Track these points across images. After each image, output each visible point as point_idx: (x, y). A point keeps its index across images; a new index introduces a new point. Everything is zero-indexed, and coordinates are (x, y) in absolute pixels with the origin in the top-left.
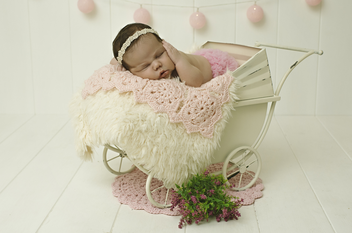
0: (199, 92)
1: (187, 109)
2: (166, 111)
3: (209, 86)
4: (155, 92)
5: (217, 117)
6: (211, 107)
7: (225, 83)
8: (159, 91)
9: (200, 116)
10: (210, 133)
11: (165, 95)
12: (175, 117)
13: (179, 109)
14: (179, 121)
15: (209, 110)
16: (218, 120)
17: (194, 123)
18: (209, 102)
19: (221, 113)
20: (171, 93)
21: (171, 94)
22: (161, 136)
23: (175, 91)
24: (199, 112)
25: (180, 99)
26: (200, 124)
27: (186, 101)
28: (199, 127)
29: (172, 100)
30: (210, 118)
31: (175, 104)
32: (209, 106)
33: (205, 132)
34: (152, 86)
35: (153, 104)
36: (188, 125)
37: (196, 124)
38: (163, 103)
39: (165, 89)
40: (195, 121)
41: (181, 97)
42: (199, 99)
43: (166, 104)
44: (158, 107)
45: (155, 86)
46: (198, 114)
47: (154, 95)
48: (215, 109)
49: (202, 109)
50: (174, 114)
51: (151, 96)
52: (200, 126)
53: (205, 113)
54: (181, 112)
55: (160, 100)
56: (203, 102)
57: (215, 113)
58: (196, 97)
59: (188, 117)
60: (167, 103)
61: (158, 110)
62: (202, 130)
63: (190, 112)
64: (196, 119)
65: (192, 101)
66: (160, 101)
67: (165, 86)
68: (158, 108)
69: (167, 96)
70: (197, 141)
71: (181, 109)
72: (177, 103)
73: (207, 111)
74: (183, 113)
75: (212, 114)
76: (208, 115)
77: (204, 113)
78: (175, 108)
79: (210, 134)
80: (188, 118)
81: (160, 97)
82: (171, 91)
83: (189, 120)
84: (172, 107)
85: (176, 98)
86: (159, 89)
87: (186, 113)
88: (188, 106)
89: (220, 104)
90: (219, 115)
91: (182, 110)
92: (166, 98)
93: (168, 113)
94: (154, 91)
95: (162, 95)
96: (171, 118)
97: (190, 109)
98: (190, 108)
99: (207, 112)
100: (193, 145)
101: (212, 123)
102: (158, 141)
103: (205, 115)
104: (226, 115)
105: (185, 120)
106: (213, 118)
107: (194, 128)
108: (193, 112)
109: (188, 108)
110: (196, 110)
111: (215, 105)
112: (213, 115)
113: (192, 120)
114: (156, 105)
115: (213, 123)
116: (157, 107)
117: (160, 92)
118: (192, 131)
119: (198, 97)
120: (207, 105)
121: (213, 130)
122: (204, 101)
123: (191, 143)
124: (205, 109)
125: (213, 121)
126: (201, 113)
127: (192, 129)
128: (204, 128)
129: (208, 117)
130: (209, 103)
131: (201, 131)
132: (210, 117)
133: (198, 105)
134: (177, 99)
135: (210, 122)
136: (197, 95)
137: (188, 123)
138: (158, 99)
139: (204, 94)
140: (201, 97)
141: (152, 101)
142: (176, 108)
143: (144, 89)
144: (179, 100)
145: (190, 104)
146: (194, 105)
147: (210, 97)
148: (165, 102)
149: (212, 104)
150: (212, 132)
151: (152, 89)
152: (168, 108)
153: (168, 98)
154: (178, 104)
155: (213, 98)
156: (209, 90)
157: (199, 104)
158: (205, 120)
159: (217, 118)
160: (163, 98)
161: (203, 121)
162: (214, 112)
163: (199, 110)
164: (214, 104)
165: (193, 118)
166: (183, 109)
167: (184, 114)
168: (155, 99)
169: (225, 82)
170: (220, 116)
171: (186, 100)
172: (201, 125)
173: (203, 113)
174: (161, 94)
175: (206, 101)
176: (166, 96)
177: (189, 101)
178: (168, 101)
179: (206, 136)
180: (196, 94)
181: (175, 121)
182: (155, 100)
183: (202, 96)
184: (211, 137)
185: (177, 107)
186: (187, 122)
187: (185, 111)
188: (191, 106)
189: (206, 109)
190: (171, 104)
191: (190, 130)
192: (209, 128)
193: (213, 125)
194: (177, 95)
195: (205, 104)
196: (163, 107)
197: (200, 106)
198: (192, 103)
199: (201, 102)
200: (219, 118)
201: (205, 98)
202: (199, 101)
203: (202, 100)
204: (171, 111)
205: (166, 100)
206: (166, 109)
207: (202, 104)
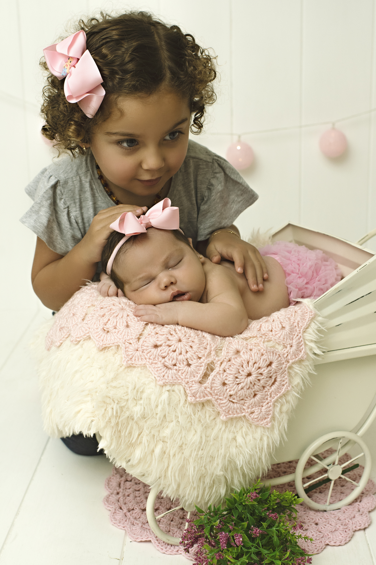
0: (245, 342)
1: (220, 377)
2: (179, 381)
3: (264, 329)
4: (161, 346)
5: (279, 388)
6: (266, 371)
7: (296, 324)
8: (168, 343)
9: (245, 388)
10: (265, 418)
11: (180, 352)
12: (198, 391)
13: (206, 376)
14: (206, 398)
15: (263, 377)
16: (281, 393)
17: (234, 401)
18: (262, 362)
19: (287, 380)
20: (191, 347)
21: (190, 349)
22: (172, 425)
23: (198, 344)
24: (241, 381)
25: (206, 358)
26: (246, 402)
27: (219, 363)
28: (244, 407)
29: (192, 360)
30: (265, 391)
31: (198, 368)
32: (263, 370)
33: (255, 417)
34: (157, 333)
35: (156, 369)
36: (223, 405)
37: (238, 402)
38: (175, 365)
39: (180, 341)
40: (235, 397)
41: (209, 354)
42: (244, 357)
43: (180, 369)
44: (166, 375)
45: (162, 333)
46: (240, 386)
47: (159, 351)
48: (274, 375)
49: (249, 375)
50: (196, 386)
51: (153, 353)
52: (246, 405)
53: (256, 383)
54: (208, 383)
55: (169, 360)
56: (250, 364)
57: (275, 381)
58: (238, 352)
59: (223, 391)
60: (182, 366)
61: (164, 381)
62: (249, 412)
63: (226, 382)
64: (238, 395)
65: (230, 361)
66: (169, 363)
67: (180, 335)
68: (166, 377)
69: (184, 353)
70: (242, 431)
71: (209, 376)
72: (201, 367)
73: (259, 378)
74: (213, 383)
75: (270, 382)
76: (261, 386)
77: (253, 383)
78: (197, 375)
79: (266, 420)
80: (223, 393)
81: (171, 354)
82: (190, 344)
83: (225, 396)
84: (193, 374)
85: (200, 358)
86: (169, 340)
87: (218, 383)
88: (221, 372)
89: (285, 364)
90: (283, 385)
91: (210, 378)
92: (180, 357)
93: (183, 385)
94: (159, 343)
95: (175, 351)
96: (189, 395)
97: (226, 376)
98: (225, 374)
99: (259, 380)
100: (235, 439)
101: (269, 399)
102: (164, 435)
103: (255, 386)
104: (298, 383)
105: (216, 397)
106: (271, 391)
107: (234, 411)
108: (231, 382)
109: (221, 375)
110: (237, 378)
111: (275, 368)
112: (271, 386)
113: (231, 396)
114: (162, 370)
115: (271, 400)
116: (164, 374)
117: (170, 346)
118: (231, 416)
119: (241, 354)
120: (259, 368)
121: (271, 412)
122: (253, 361)
123: (231, 436)
124: (255, 375)
125: (272, 395)
126: (247, 384)
127: (230, 412)
128: (253, 409)
129: (262, 389)
130: (262, 364)
131: (247, 415)
132: (265, 388)
133: (242, 369)
134: (202, 360)
135: (266, 397)
136: (241, 349)
137: (222, 402)
138: (166, 359)
139: (254, 347)
140: (249, 353)
141: (156, 363)
142: (199, 376)
143: (141, 341)
144: (205, 361)
145: (226, 367)
146: (234, 370)
147: (264, 352)
148: (180, 364)
149: (270, 364)
150: (270, 416)
151: (155, 339)
152: (184, 375)
153: (186, 357)
154: (203, 368)
155: (272, 354)
156: (263, 340)
157: (242, 366)
158: (255, 395)
159: (280, 391)
160: (175, 358)
161: (252, 396)
162: (273, 380)
163: (242, 378)
164: (274, 366)
165: (232, 393)
166: (213, 375)
167: (215, 385)
168: (161, 359)
169: (296, 321)
170: (285, 386)
171: (219, 360)
172: (248, 403)
173: (251, 383)
174: (171, 350)
175: (257, 361)
176: (181, 354)
177: (223, 361)
178: (185, 363)
179: (258, 423)
180: (239, 348)
181: (198, 400)
182: (161, 362)
183: (251, 350)
184: (267, 426)
185: (201, 373)
186: (221, 399)
187: (216, 380)
188: (228, 371)
189: (257, 375)
190: (190, 369)
191: (226, 414)
192: (264, 408)
193: (271, 403)
194: (202, 352)
195: (256, 367)
196: (175, 374)
197: (245, 371)
198: (230, 366)
199: (248, 363)
200: (283, 390)
201: (256, 354)
202: (243, 361)
203: (250, 358)
204: (190, 380)
205: (180, 361)
206: (180, 377)
207: (249, 367)
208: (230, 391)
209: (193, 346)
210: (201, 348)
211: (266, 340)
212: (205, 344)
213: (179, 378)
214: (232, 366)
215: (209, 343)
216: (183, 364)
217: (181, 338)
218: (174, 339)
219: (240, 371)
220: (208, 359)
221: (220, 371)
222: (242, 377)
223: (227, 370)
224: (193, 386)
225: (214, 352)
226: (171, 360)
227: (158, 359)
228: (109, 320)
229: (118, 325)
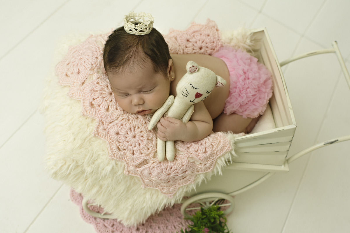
1: (149, 170)
5: (186, 181)
7: (215, 151)
11: (131, 144)
12: (132, 170)
13: (141, 165)
14: (136, 175)
16: (186, 184)
19: (193, 179)
20: (140, 144)
21: (138, 146)
23: (145, 144)
25: (146, 156)
27: (152, 162)
29: (136, 153)
30: (176, 181)
31: (138, 158)
32: (179, 174)
34: (122, 126)
36: (146, 182)
38: (125, 150)
39: (134, 137)
41: (149, 154)
43: (127, 153)
44: (116, 154)
45: (125, 128)
46: (160, 178)
47: (119, 137)
48: (186, 176)
49: (169, 175)
50: (131, 168)
51: (114, 137)
54: (141, 169)
62: (161, 189)
63: (152, 173)
65: (160, 163)
66: (121, 147)
67: (136, 132)
69: (133, 145)
71: (143, 165)
72: (140, 158)
73: (174, 177)
74: (144, 171)
79: (171, 194)
80: (148, 177)
81: (125, 143)
82: (140, 142)
84: (133, 160)
85: (142, 154)
86: (127, 134)
87: (146, 172)
89: (196, 172)
90: (190, 180)
91: (143, 167)
92: (130, 147)
93: (125, 163)
94: (121, 133)
96: (126, 170)
98: (153, 170)
101: (177, 185)
103: (170, 179)
105: (143, 177)
106: (180, 181)
107: (152, 185)
109: (151, 169)
110: (160, 174)
112: (181, 179)
117: (126, 138)
120: (177, 173)
122: (175, 168)
130: (180, 171)
131: (159, 189)
134: (142, 155)
135: (175, 184)
138: (121, 144)
141: (113, 144)
142: (137, 163)
143: (111, 125)
144: (143, 157)
145: (156, 167)
148: (128, 151)
149: (185, 172)
152: (127, 158)
153: (133, 149)
154: (141, 160)
155: (190, 166)
156: (188, 156)
157: (166, 169)
159: (186, 183)
160: (126, 146)
162: (184, 177)
170: (191, 181)
171: (153, 160)
174: (126, 141)
175: (177, 169)
177: (156, 162)
178: (131, 152)
181: (130, 174)
182: (116, 144)
183: (177, 160)
184: (169, 197)
185: (139, 162)
186: (145, 179)
187: (146, 170)
190: (133, 156)
191: (146, 185)
192: (171, 188)
193: (177, 187)
194: (145, 151)
195: (175, 172)
196: (122, 155)
197: (167, 172)
198: (159, 167)
199: (171, 168)
200: (188, 183)
201: (179, 164)
202: (168, 166)
203: (173, 166)
204: (130, 163)
205: (129, 149)
206: (125, 158)
207: (170, 171)
208: (153, 177)
209: (141, 144)
210: (146, 148)
211: (190, 156)
212: (149, 146)
213: (123, 159)
214: (160, 167)
215: (152, 147)
216: (130, 152)
217: (136, 135)
218: (131, 135)
219: (164, 171)
220: (146, 157)
221: (151, 166)
222: (163, 175)
223: (156, 168)
224: (131, 166)
225: (153, 154)
226: (123, 146)
227: (116, 142)
228: (98, 97)
229: (102, 105)
